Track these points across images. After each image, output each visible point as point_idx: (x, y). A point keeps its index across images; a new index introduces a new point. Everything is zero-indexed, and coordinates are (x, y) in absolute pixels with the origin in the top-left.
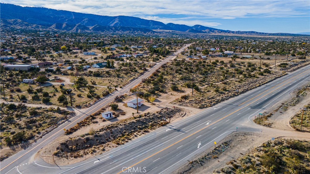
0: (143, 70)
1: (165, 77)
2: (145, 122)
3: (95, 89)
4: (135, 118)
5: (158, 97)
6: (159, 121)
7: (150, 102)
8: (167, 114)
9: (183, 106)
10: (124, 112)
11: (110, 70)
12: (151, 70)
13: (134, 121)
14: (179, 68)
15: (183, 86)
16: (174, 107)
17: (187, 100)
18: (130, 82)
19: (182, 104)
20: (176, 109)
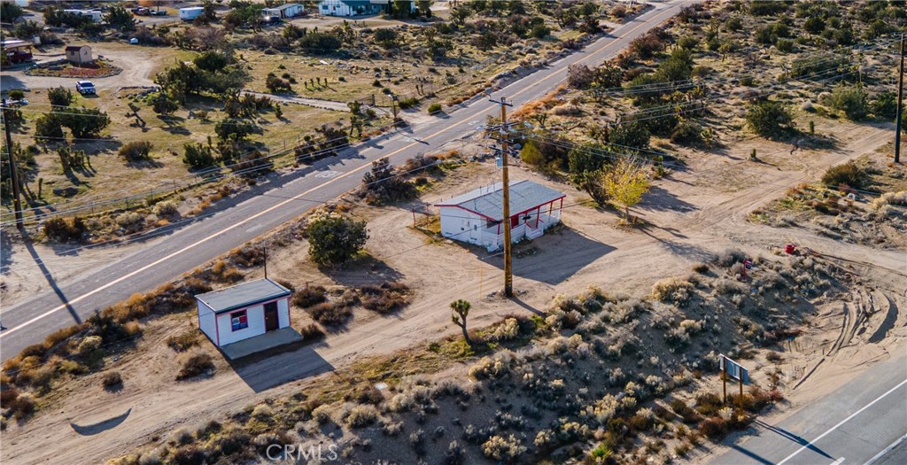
0: (582, 29)
1: (701, 62)
2: (559, 392)
3: (271, 116)
4: (478, 347)
5: (665, 176)
6: (687, 374)
7: (611, 208)
8: (741, 306)
9: (853, 241)
10: (403, 289)
11: (404, 28)
12: (622, 31)
13: (463, 375)
14: (774, 22)
15: (823, 113)
16: (790, 250)
17: (876, 200)
18: (498, 81)
19: (847, 226)
20: (811, 269)
